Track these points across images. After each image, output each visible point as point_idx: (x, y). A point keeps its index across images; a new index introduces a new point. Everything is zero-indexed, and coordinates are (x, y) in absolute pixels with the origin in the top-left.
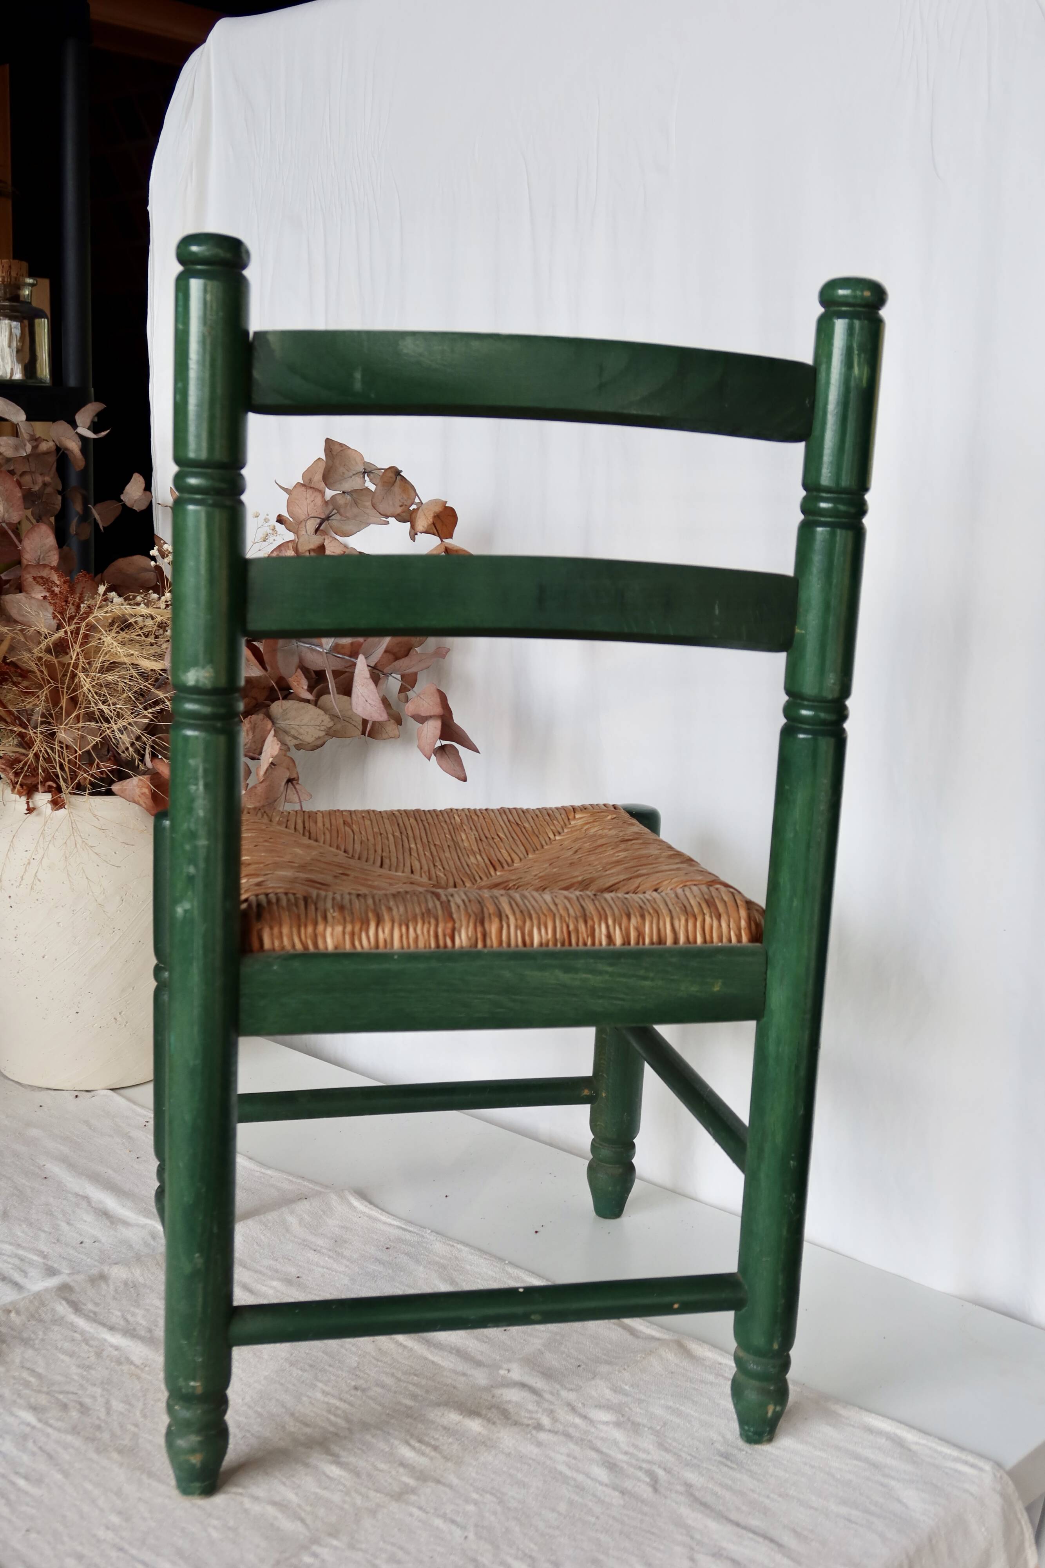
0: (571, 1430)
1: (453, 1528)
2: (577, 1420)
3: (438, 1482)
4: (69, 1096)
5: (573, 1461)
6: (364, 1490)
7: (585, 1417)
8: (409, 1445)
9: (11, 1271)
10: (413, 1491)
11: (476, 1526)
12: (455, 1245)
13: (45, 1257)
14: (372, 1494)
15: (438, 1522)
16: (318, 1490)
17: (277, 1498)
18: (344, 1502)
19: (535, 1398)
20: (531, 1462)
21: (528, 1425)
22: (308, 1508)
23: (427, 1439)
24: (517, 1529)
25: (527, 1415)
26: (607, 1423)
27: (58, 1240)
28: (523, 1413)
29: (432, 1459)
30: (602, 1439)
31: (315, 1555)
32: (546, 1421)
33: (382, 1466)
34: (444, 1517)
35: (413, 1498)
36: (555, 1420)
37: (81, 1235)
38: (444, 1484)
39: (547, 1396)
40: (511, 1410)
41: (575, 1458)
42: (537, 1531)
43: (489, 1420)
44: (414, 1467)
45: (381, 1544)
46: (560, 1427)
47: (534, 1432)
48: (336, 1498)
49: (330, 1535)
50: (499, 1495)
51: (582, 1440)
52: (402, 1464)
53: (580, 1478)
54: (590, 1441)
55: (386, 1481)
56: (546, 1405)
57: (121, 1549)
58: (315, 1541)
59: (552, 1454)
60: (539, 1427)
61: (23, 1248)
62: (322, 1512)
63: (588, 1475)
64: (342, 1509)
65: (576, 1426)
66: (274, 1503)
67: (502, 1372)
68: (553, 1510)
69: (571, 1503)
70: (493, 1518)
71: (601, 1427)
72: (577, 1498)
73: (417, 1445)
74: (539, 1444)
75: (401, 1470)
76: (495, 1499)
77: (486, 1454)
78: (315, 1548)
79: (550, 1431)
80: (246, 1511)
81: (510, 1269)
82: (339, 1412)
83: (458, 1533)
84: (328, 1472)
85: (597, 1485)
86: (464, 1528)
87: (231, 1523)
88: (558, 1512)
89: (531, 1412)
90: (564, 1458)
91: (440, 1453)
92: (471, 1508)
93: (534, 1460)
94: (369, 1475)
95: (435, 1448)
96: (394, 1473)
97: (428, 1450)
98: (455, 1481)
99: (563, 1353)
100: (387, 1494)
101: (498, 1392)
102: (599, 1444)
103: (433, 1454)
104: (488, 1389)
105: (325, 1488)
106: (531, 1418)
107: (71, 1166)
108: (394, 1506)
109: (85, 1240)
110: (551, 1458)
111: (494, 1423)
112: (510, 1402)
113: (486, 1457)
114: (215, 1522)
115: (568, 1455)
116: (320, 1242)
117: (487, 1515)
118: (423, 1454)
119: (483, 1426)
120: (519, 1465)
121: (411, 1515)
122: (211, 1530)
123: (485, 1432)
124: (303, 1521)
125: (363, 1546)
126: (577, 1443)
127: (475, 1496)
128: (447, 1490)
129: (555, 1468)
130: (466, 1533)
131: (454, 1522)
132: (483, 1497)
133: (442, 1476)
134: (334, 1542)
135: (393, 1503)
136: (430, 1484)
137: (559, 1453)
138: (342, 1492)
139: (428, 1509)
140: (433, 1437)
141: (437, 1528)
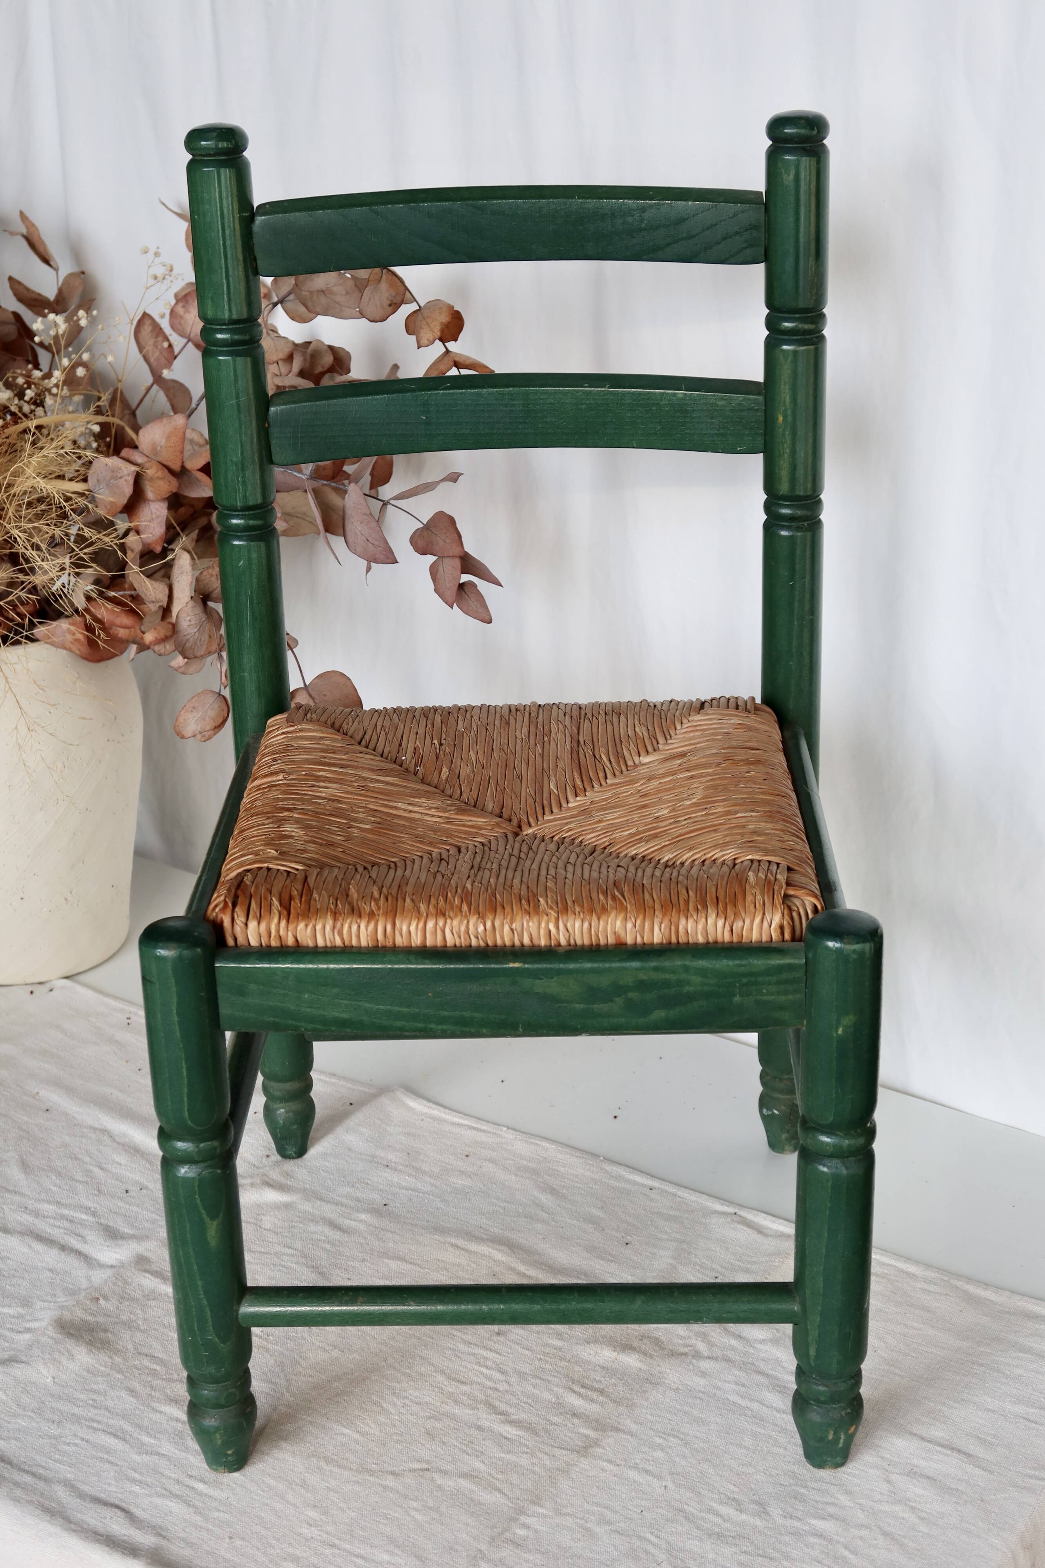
0: (730, 1354)
1: (649, 1478)
3: (617, 1430)
4: (24, 993)
5: (743, 1389)
6: (547, 1449)
8: (575, 1392)
9: (66, 1237)
10: (596, 1443)
11: (672, 1474)
12: (539, 1142)
13: (94, 1214)
14: (558, 1452)
15: (632, 1474)
16: (502, 1455)
17: (465, 1469)
18: (533, 1464)
20: (701, 1395)
21: (685, 1354)
22: (500, 1476)
23: (588, 1382)
24: (711, 1471)
26: (763, 1341)
27: (99, 1191)
28: (676, 1341)
29: (602, 1404)
30: (763, 1360)
31: (526, 1526)
32: (702, 1347)
33: (555, 1419)
34: (635, 1467)
35: (599, 1451)
36: (711, 1345)
37: (122, 1182)
38: (624, 1432)
40: (663, 1338)
41: (744, 1385)
42: (731, 1470)
43: (645, 1354)
44: (588, 1417)
45: (586, 1506)
46: (718, 1352)
47: (694, 1361)
48: (524, 1461)
49: (532, 1502)
50: (682, 1436)
51: (745, 1364)
52: (575, 1415)
53: (755, 1406)
54: (753, 1364)
55: (566, 1436)
58: (521, 1511)
59: (720, 1384)
60: (698, 1355)
61: (66, 1206)
62: (515, 1478)
63: (761, 1403)
64: (534, 1472)
65: (733, 1349)
66: (464, 1476)
68: (741, 1446)
69: (755, 1435)
70: (684, 1463)
71: (759, 1346)
72: (759, 1430)
73: (582, 1391)
74: (704, 1374)
75: (576, 1421)
76: (679, 1442)
77: (654, 1393)
78: (523, 1518)
79: (709, 1358)
80: (440, 1487)
81: (608, 1167)
83: (656, 1483)
84: (505, 1434)
85: (775, 1412)
86: (660, 1477)
87: (431, 1503)
88: (745, 1447)
89: (682, 1338)
90: (734, 1387)
91: (608, 1396)
92: (659, 1454)
93: (703, 1392)
94: (547, 1431)
95: (601, 1392)
96: (570, 1425)
97: (594, 1395)
98: (634, 1427)
99: (695, 1264)
100: (573, 1451)
102: (762, 1366)
103: (601, 1399)
105: (509, 1452)
106: (688, 1346)
107: (70, 1091)
108: (584, 1463)
109: (130, 1188)
110: (719, 1389)
111: (651, 1356)
113: (655, 1395)
114: (415, 1504)
115: (737, 1383)
116: (392, 1157)
117: (677, 1459)
118: (592, 1401)
119: (642, 1361)
120: (690, 1400)
121: (604, 1470)
122: (413, 1513)
123: (645, 1368)
124: (500, 1491)
125: (569, 1510)
126: (740, 1369)
127: (659, 1440)
128: (629, 1437)
129: (728, 1400)
130: (664, 1483)
131: (647, 1472)
132: (667, 1441)
133: (619, 1423)
134: (541, 1510)
135: (582, 1459)
136: (610, 1434)
137: (726, 1381)
138: (527, 1453)
139: (618, 1462)
140: (595, 1379)
141: (635, 1481)
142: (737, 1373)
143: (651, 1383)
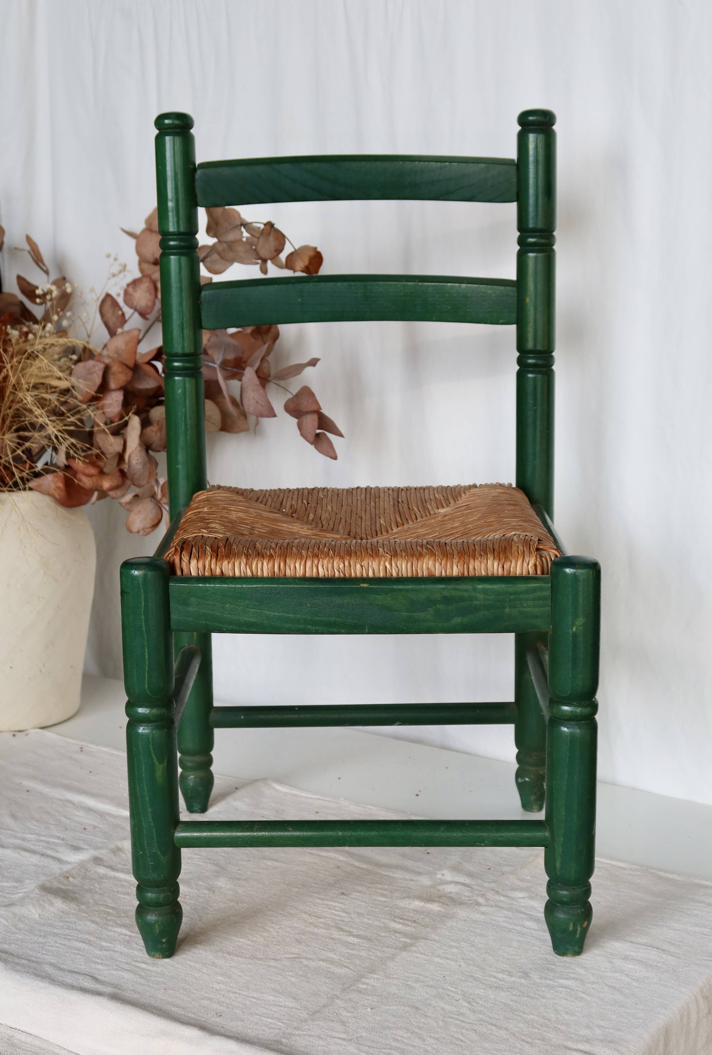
0: (501, 904)
1: (449, 961)
2: (502, 898)
3: (426, 939)
6: (378, 948)
7: (506, 896)
8: (396, 921)
9: (44, 850)
10: (412, 945)
11: (464, 959)
14: (386, 949)
15: (437, 959)
16: (348, 951)
17: (323, 957)
18: (370, 955)
19: (468, 888)
20: (481, 923)
21: (470, 904)
22: (348, 961)
23: (405, 917)
24: (490, 958)
28: (464, 898)
29: (414, 927)
30: (523, 907)
31: (366, 984)
32: (481, 900)
33: (383, 934)
34: (440, 956)
35: (414, 949)
36: (487, 900)
38: (430, 940)
39: (476, 887)
40: (455, 897)
41: (511, 918)
42: (504, 958)
43: (443, 903)
44: (405, 933)
45: (407, 974)
46: (492, 903)
47: (477, 907)
48: (363, 953)
49: (370, 973)
50: (470, 942)
51: (510, 908)
52: (396, 932)
54: (516, 909)
55: (391, 942)
56: (477, 892)
58: (362, 976)
59: (494, 918)
60: (479, 904)
62: (357, 962)
63: (523, 926)
64: (370, 959)
65: (503, 902)
66: (323, 960)
67: (439, 876)
68: (510, 947)
69: (519, 941)
70: (472, 954)
71: (520, 900)
72: (521, 939)
73: (401, 921)
74: (483, 913)
75: (397, 935)
76: (468, 944)
77: (450, 921)
78: (364, 980)
79: (486, 905)
80: (306, 966)
83: (453, 963)
84: (349, 941)
86: (455, 961)
87: (301, 973)
88: (513, 947)
89: (468, 897)
90: (502, 919)
91: (419, 924)
92: (455, 950)
93: (483, 922)
94: (377, 940)
95: (414, 922)
96: (393, 937)
97: (409, 923)
98: (437, 938)
99: (475, 862)
100: (395, 949)
101: (441, 888)
102: (522, 910)
104: (433, 887)
105: (353, 950)
106: (470, 900)
108: (404, 954)
110: (494, 920)
111: (447, 905)
112: (451, 892)
113: (449, 923)
114: (290, 973)
115: (506, 917)
117: (467, 953)
118: (408, 925)
119: (440, 907)
120: (475, 925)
121: (417, 958)
122: (289, 978)
123: (442, 910)
124: (347, 967)
125: (395, 976)
126: (508, 911)
127: (454, 944)
128: (434, 942)
130: (459, 964)
131: (447, 958)
132: (460, 944)
133: (426, 936)
134: (375, 976)
135: (402, 952)
136: (421, 941)
137: (498, 916)
138: (365, 950)
139: (427, 954)
140: (409, 916)
141: (439, 963)
143: (447, 917)
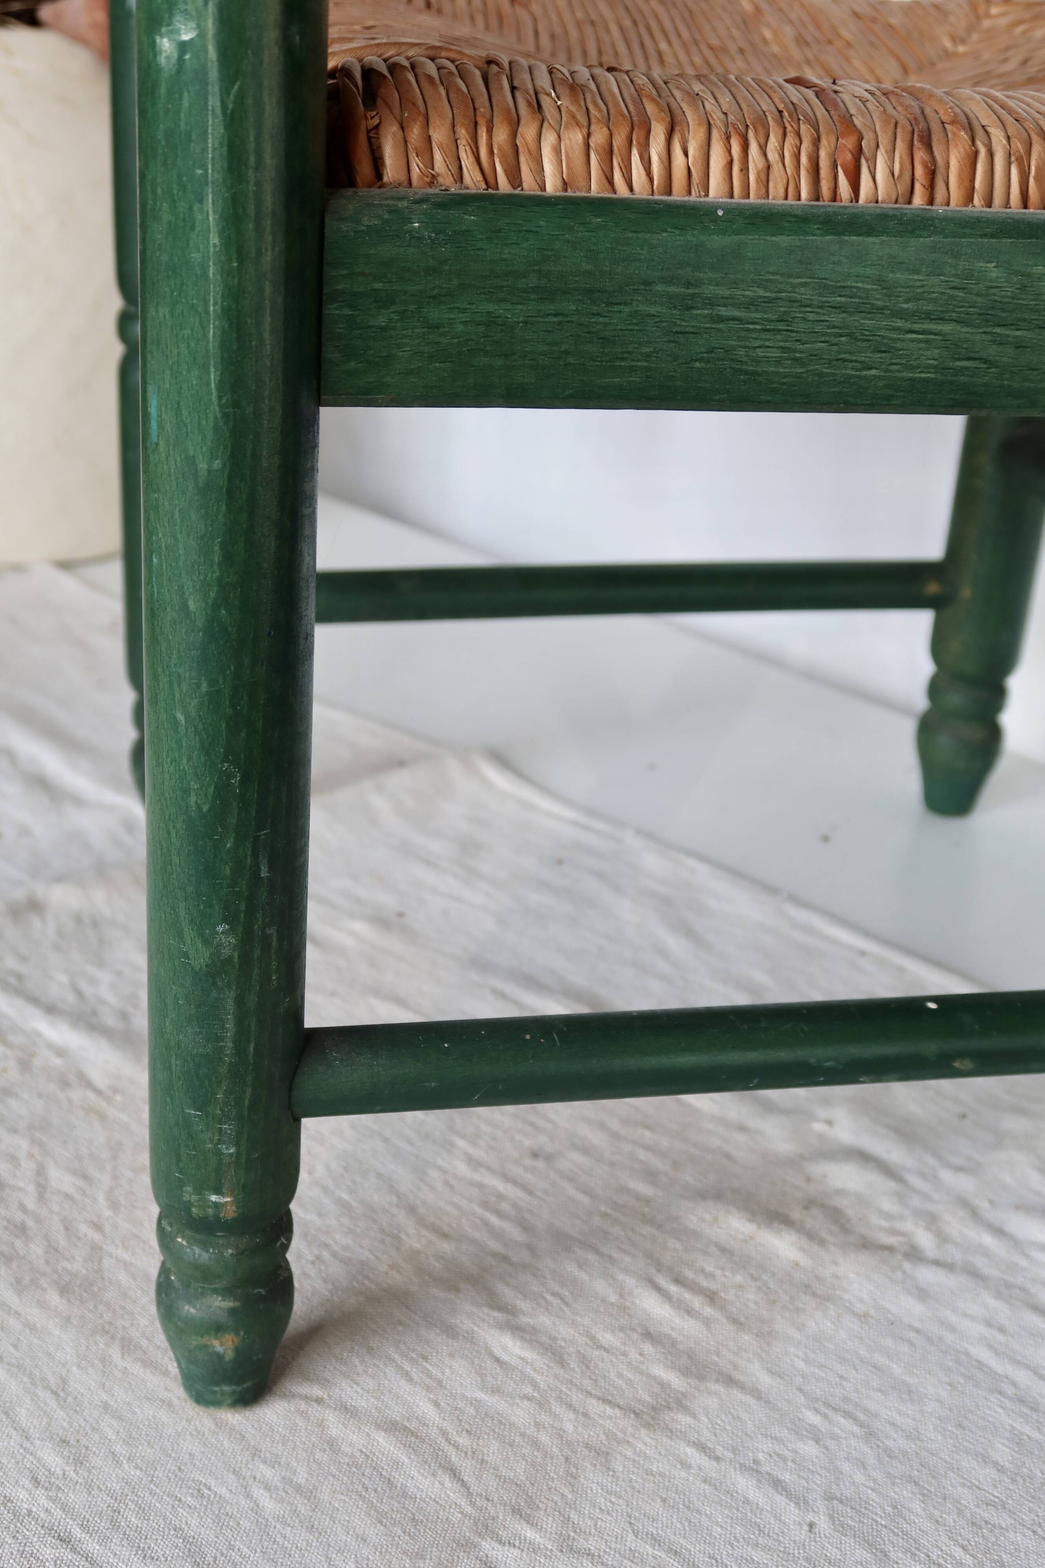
0: (980, 1262)
1: (781, 1500)
2: (988, 1240)
3: (730, 1381)
5: (1001, 1338)
6: (576, 1397)
7: (999, 1232)
8: (658, 1289)
10: (681, 1403)
11: (829, 1497)
14: (595, 1407)
15: (744, 1484)
16: (480, 1395)
17: (396, 1413)
18: (538, 1425)
19: (892, 1185)
20: (912, 1335)
21: (890, 1249)
22: (463, 1441)
23: (689, 1274)
24: (917, 1506)
25: (884, 1223)
28: (876, 1221)
29: (707, 1322)
32: (925, 1240)
33: (607, 1338)
34: (753, 1469)
35: (684, 1420)
36: (943, 1238)
38: (742, 1387)
39: (916, 1182)
40: (850, 1212)
41: (1002, 1330)
42: (960, 1512)
43: (811, 1236)
44: (674, 1344)
46: (954, 1254)
47: (907, 1265)
48: (521, 1415)
49: (516, 1512)
50: (862, 1417)
51: (1009, 1286)
52: (648, 1336)
54: (1023, 1289)
55: (620, 1376)
56: (916, 1202)
57: (65, 1540)
58: (485, 1527)
59: (953, 1319)
60: (914, 1254)
62: (493, 1451)
64: (535, 1444)
65: (986, 1252)
66: (391, 1427)
67: (818, 1127)
68: (985, 1460)
69: (1018, 1441)
70: (859, 1477)
72: (1027, 1430)
73: (673, 1289)
74: (923, 1294)
75: (648, 1348)
76: (856, 1429)
77: (818, 1315)
78: (487, 1547)
79: (937, 1263)
80: (332, 1445)
82: (505, 1207)
83: (792, 1513)
84: (498, 1352)
86: (801, 1501)
87: (301, 1477)
88: (996, 1464)
89: (888, 1216)
90: (981, 1329)
91: (723, 1308)
92: (809, 1449)
93: (918, 1331)
94: (584, 1361)
95: (711, 1297)
96: (634, 1355)
97: (697, 1302)
98: (765, 1380)
100: (628, 1410)
101: (818, 1169)
103: (708, 1311)
104: (795, 1162)
105: (496, 1391)
106: (894, 1232)
108: (646, 1442)
110: (952, 1329)
111: (822, 1243)
112: (841, 1192)
114: (267, 1472)
115: (989, 1323)
116: (436, 847)
117: (846, 1467)
118: (689, 1312)
119: (801, 1249)
120: (889, 1343)
121: (685, 1464)
122: (258, 1492)
123: (806, 1262)
124: (454, 1473)
125: (592, 1544)
126: (999, 1296)
127: (812, 1418)
128: (751, 1401)
129: (967, 1354)
130: (810, 1517)
131: (777, 1484)
132: (831, 1422)
133: (736, 1367)
134: (530, 1534)
135: (643, 1432)
136: (713, 1387)
137: (966, 1315)
138: (530, 1399)
139: (720, 1450)
140: (702, 1270)
141: (747, 1501)
142: (992, 1302)
143: (814, 1295)
